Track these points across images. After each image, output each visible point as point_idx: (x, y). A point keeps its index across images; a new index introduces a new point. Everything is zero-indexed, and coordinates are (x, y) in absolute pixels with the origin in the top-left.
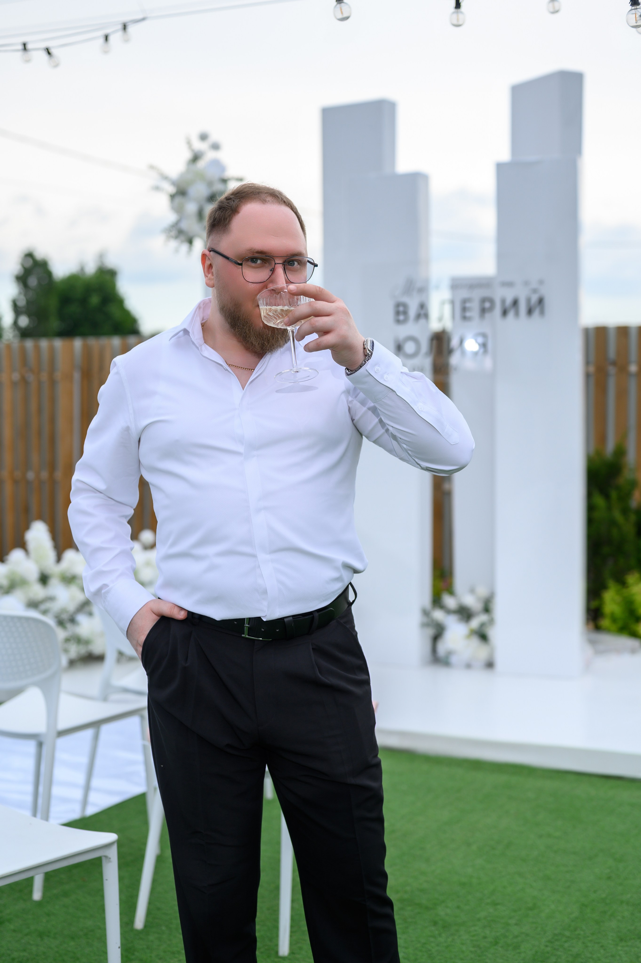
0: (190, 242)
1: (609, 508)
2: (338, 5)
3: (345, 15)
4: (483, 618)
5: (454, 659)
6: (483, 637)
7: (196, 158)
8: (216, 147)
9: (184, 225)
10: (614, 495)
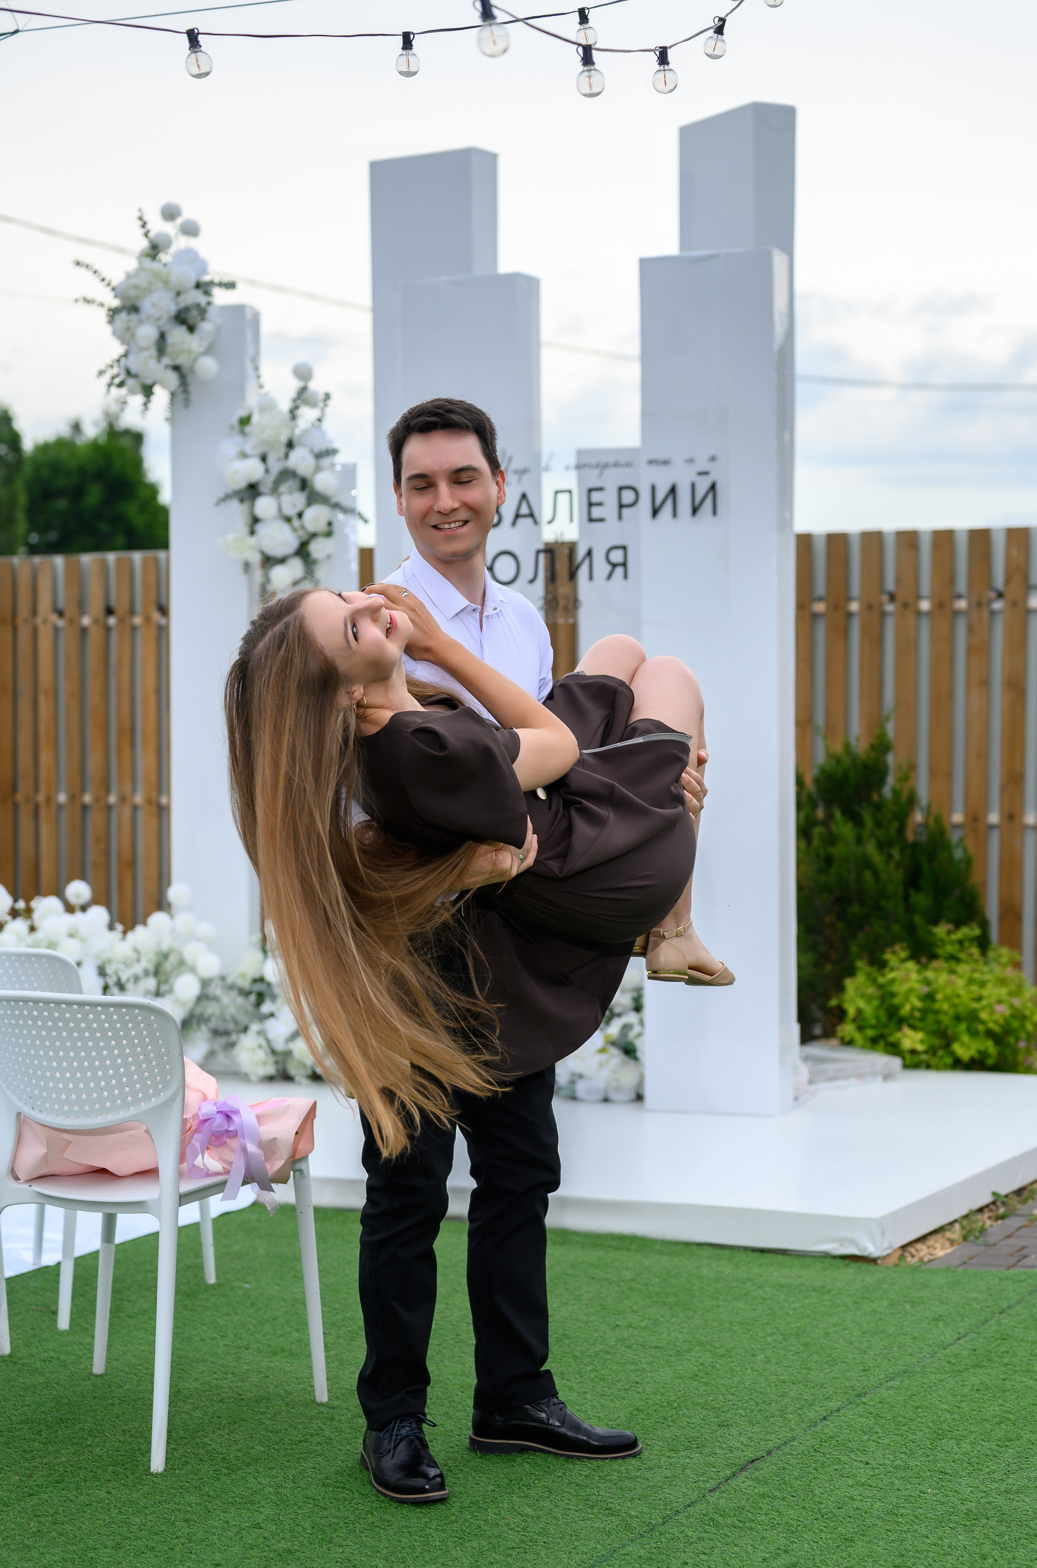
0: (148, 391)
1: (859, 840)
2: (193, 55)
3: (204, 70)
4: (631, 1018)
5: (581, 1088)
6: (629, 1051)
7: (155, 249)
8: (191, 230)
9: (134, 363)
10: (867, 816)
